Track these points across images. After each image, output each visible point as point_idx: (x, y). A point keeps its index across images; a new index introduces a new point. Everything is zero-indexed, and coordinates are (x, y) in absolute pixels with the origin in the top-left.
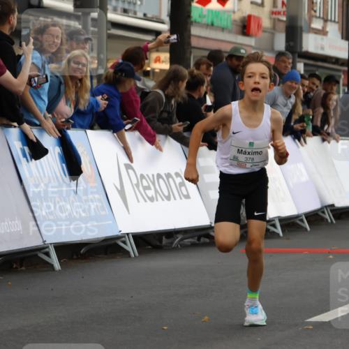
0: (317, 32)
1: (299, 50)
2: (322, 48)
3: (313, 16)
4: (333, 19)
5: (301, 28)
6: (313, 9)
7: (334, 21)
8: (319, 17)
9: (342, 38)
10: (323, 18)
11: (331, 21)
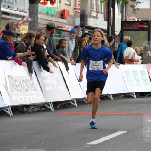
0: (94, 17)
1: (86, 25)
2: (96, 25)
3: (92, 11)
4: (101, 12)
5: (87, 15)
6: (92, 8)
7: (101, 13)
8: (95, 11)
9: (105, 20)
10: (96, 11)
11: (100, 13)
